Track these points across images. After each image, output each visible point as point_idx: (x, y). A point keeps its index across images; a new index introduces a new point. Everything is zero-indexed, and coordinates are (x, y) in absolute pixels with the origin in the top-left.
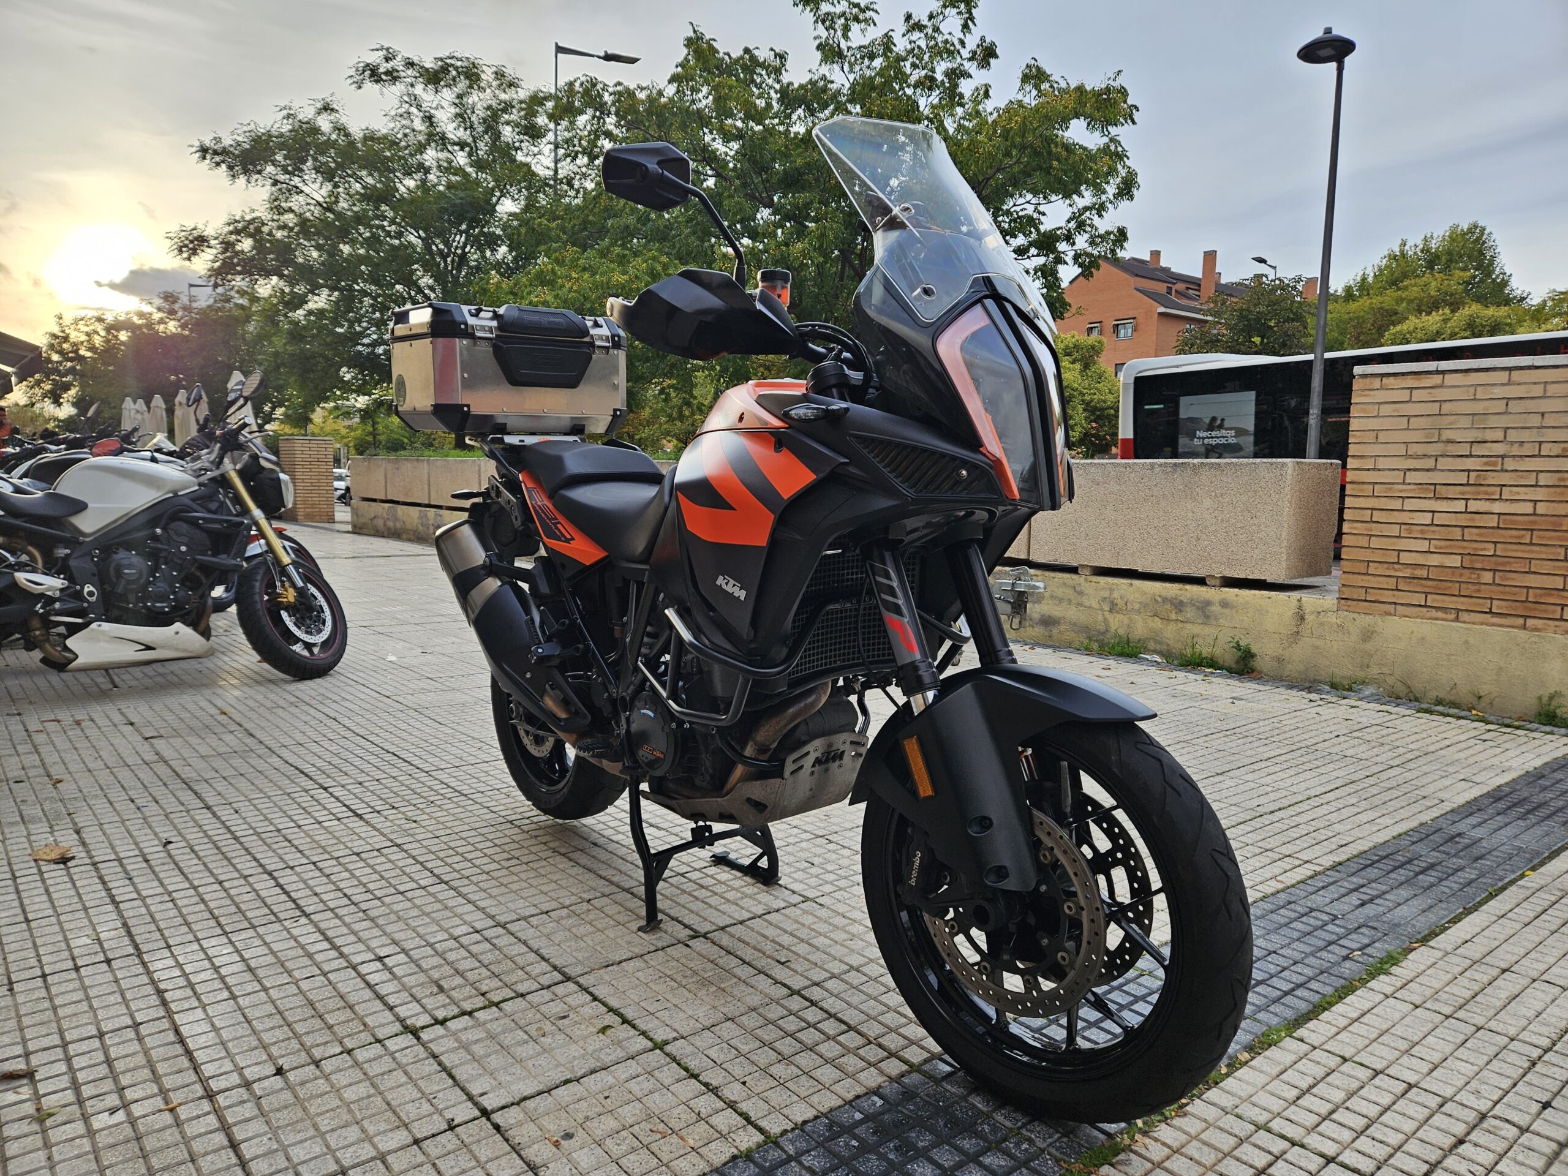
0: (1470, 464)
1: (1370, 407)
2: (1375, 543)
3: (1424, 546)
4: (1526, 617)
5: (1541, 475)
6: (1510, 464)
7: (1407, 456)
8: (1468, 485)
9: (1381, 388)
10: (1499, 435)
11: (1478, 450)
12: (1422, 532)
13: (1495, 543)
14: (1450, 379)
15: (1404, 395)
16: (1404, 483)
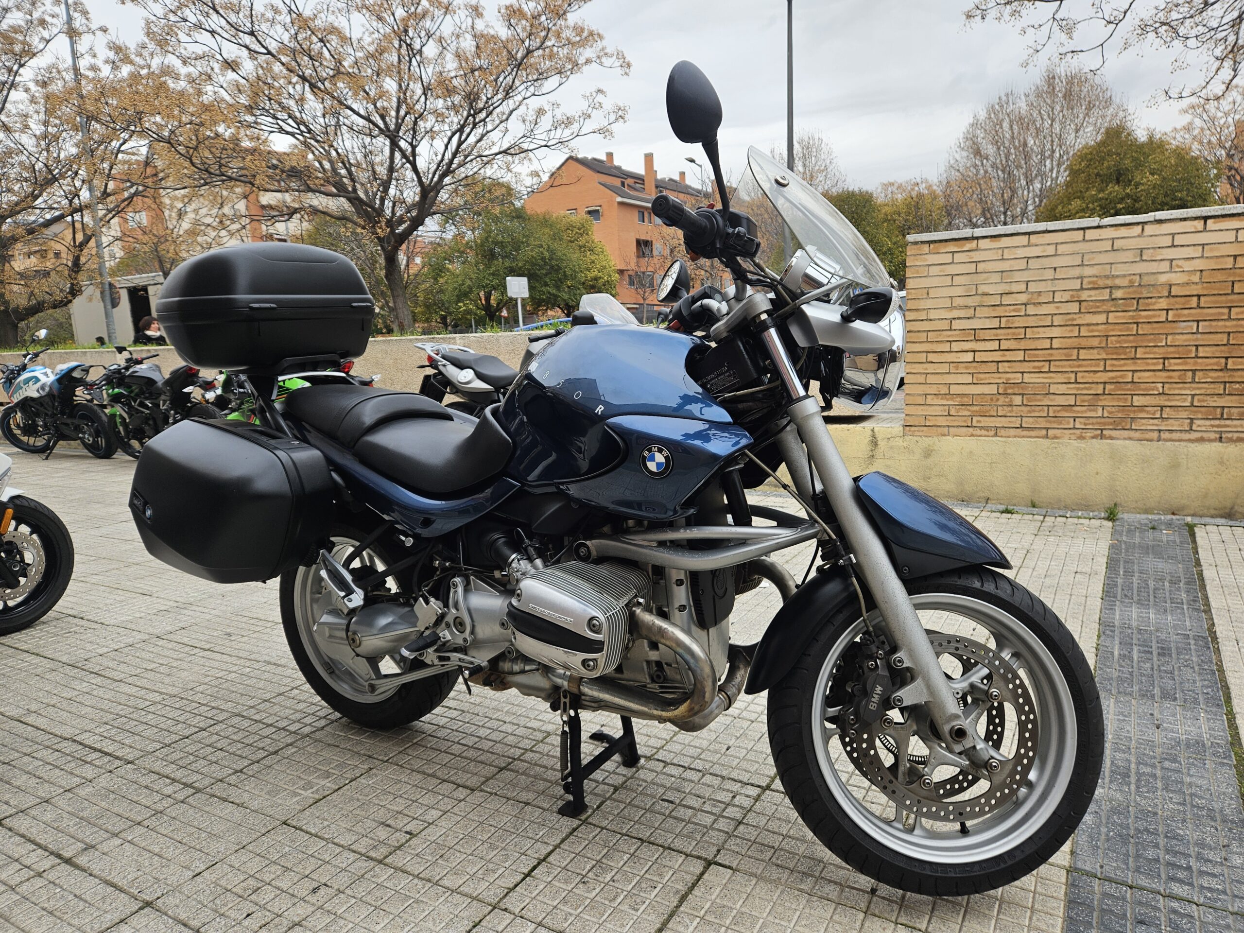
0: (1000, 311)
1: (922, 268)
2: (931, 379)
3: (969, 379)
4: (1047, 429)
5: (1055, 317)
6: (1031, 310)
7: (953, 308)
8: (1000, 328)
9: (930, 253)
10: (1022, 287)
11: (1006, 300)
12: (967, 368)
13: (1023, 373)
14: (983, 243)
15: (948, 258)
16: (951, 330)
